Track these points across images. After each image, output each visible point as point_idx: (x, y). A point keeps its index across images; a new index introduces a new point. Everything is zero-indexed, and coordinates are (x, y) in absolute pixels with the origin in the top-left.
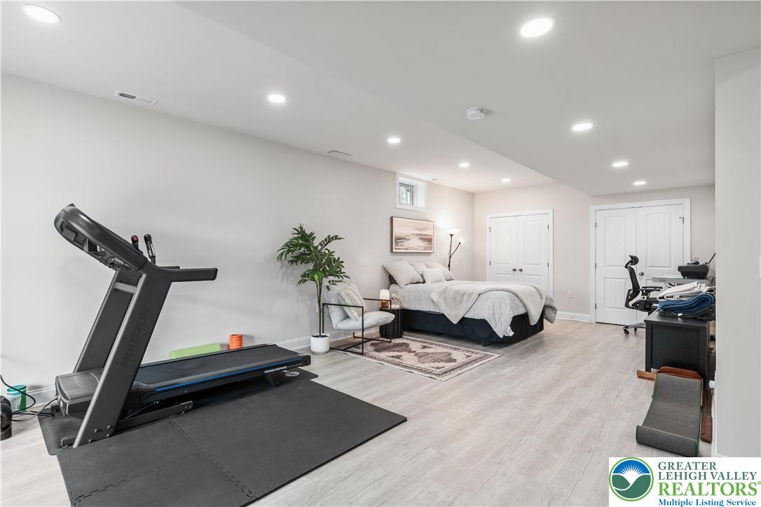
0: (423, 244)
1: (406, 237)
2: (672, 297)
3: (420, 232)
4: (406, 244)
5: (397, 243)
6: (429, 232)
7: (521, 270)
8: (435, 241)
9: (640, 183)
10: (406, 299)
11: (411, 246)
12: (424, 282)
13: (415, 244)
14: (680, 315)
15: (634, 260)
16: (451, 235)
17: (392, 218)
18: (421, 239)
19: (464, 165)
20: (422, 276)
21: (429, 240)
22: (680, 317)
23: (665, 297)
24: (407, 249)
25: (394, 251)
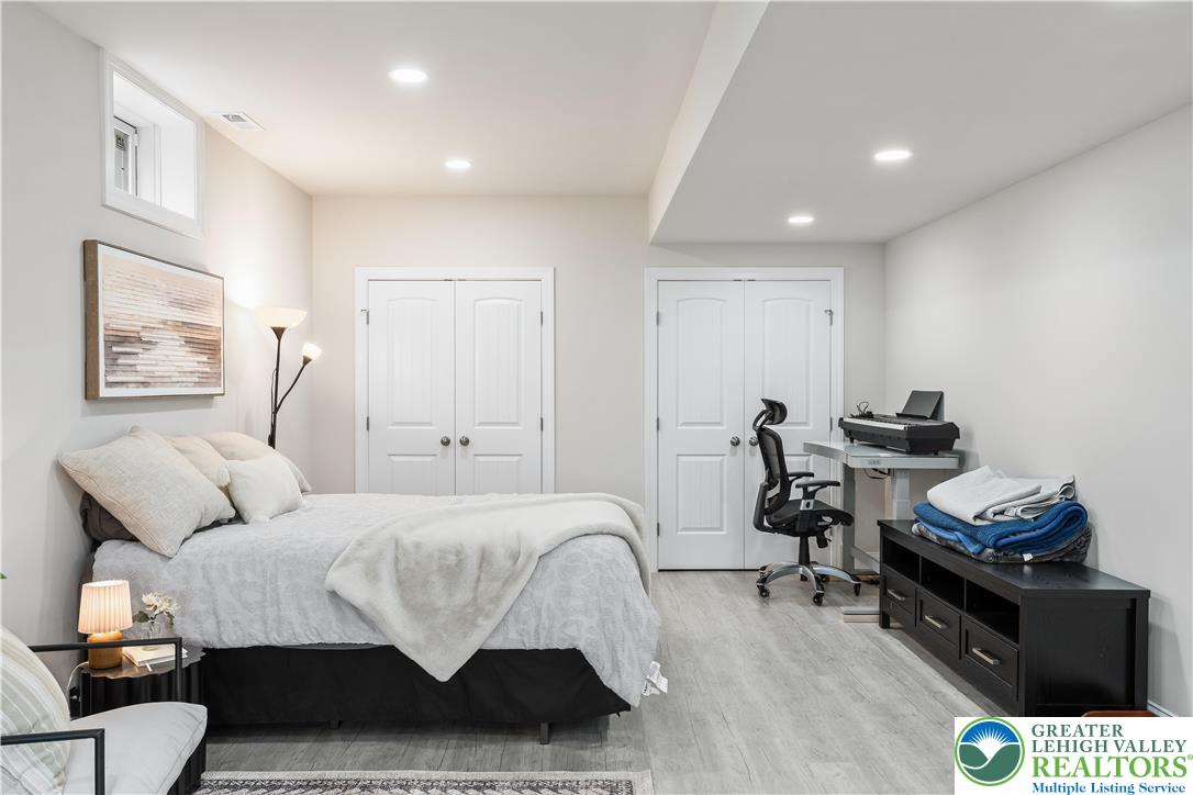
0: (193, 362)
1: (146, 336)
2: (1002, 513)
3: (184, 316)
4: (146, 362)
5: (113, 359)
6: (210, 318)
7: (465, 442)
8: (229, 351)
9: (801, 220)
10: (198, 606)
11: (160, 370)
12: (239, 518)
13: (170, 362)
14: (1028, 557)
15: (775, 411)
16: (279, 332)
17: (89, 249)
18: (189, 341)
19: (409, 75)
20: (227, 490)
21: (210, 348)
22: (1028, 563)
23: (989, 514)
24: (145, 384)
25: (104, 392)
